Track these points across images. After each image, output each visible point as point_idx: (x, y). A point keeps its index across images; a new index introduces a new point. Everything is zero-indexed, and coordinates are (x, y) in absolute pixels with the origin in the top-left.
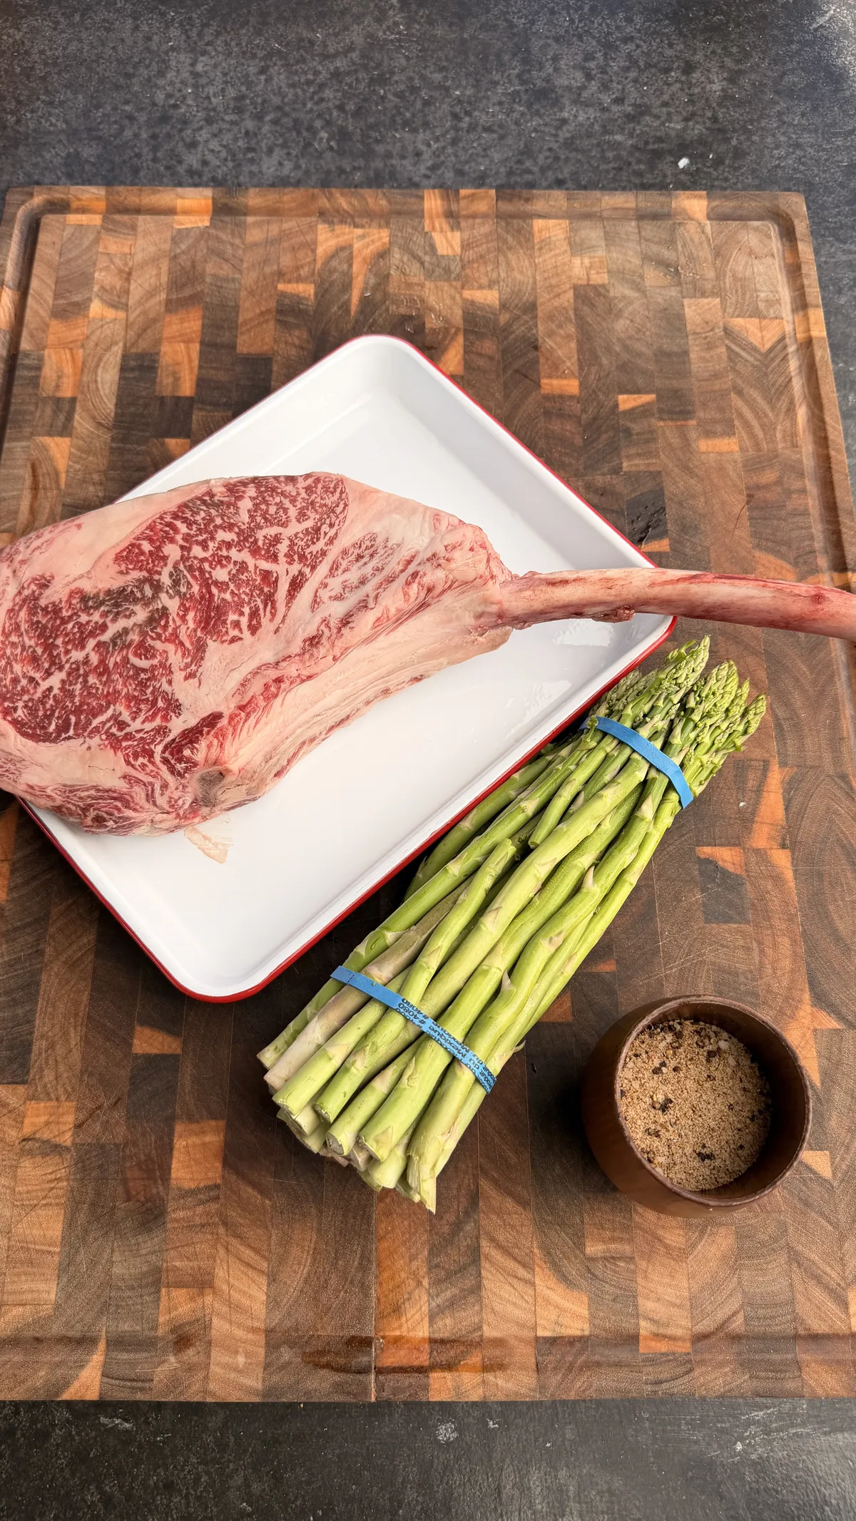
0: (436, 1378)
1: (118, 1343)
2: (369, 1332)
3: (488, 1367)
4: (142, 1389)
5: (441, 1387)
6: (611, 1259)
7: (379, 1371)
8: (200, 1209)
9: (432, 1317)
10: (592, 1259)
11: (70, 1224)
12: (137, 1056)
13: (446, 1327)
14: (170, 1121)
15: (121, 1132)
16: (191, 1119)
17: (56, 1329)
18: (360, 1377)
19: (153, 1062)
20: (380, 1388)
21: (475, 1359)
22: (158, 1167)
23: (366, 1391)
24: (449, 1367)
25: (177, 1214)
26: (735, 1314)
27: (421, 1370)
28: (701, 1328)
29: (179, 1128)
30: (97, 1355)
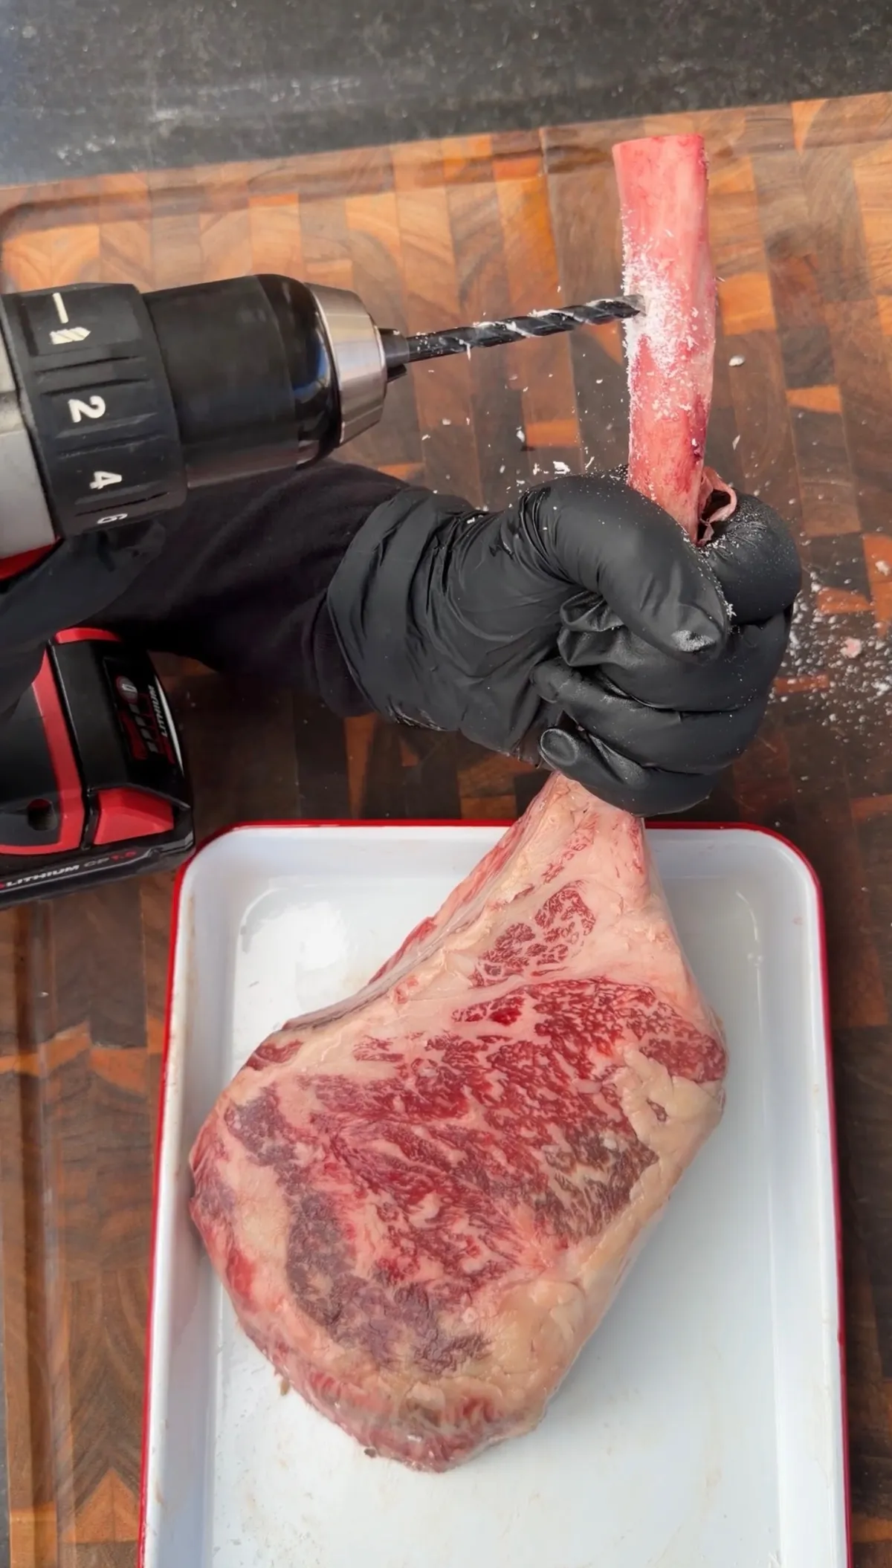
0: (487, 151)
1: (792, 146)
2: (554, 179)
3: (440, 164)
4: (753, 113)
5: (478, 144)
6: (325, 259)
7: (538, 151)
8: (734, 256)
9: (494, 195)
10: (343, 256)
11: (857, 231)
12: (833, 382)
13: (481, 190)
14: (782, 328)
15: (829, 313)
16: (762, 333)
17: (845, 149)
18: (554, 143)
19: (811, 378)
20: (537, 138)
21: (451, 171)
22: (785, 289)
23: (549, 133)
24: (474, 162)
25: (755, 251)
26: (208, 227)
27: (500, 156)
28: (242, 213)
29: (771, 324)
30: (802, 135)
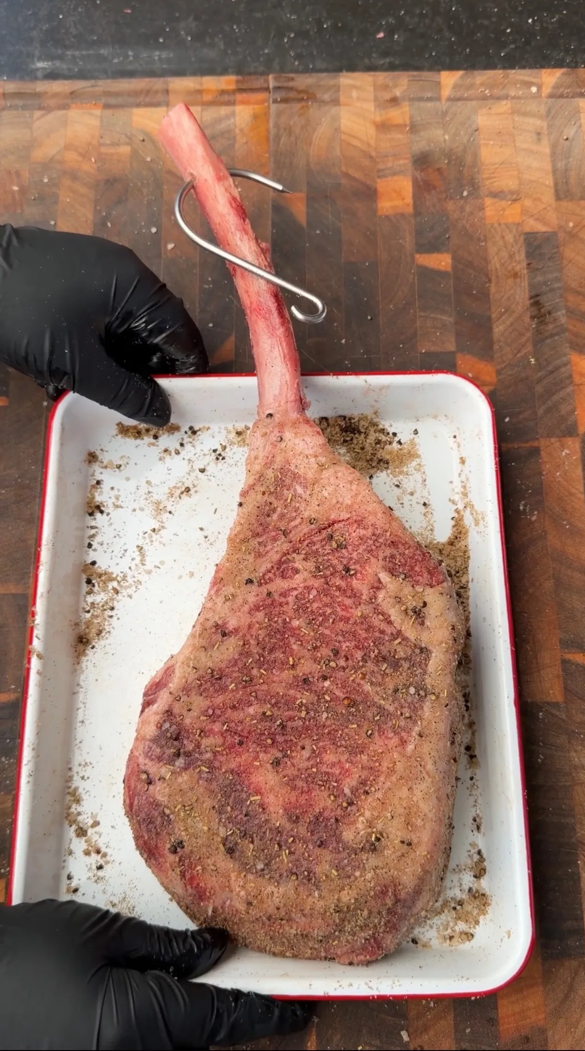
0: (232, 87)
1: (439, 99)
2: (274, 107)
3: (200, 92)
4: (414, 76)
5: (227, 82)
6: (114, 144)
7: (267, 89)
8: (390, 165)
9: (233, 114)
10: (128, 144)
11: (476, 155)
12: (447, 251)
13: (224, 111)
14: (417, 213)
15: (450, 206)
16: (402, 215)
17: (474, 103)
18: (277, 85)
19: (433, 247)
20: (267, 81)
21: (207, 97)
22: (422, 188)
23: (275, 79)
24: (223, 92)
25: (405, 163)
26: (38, 119)
27: (241, 90)
28: (63, 112)
29: (410, 210)
30: (446, 92)
